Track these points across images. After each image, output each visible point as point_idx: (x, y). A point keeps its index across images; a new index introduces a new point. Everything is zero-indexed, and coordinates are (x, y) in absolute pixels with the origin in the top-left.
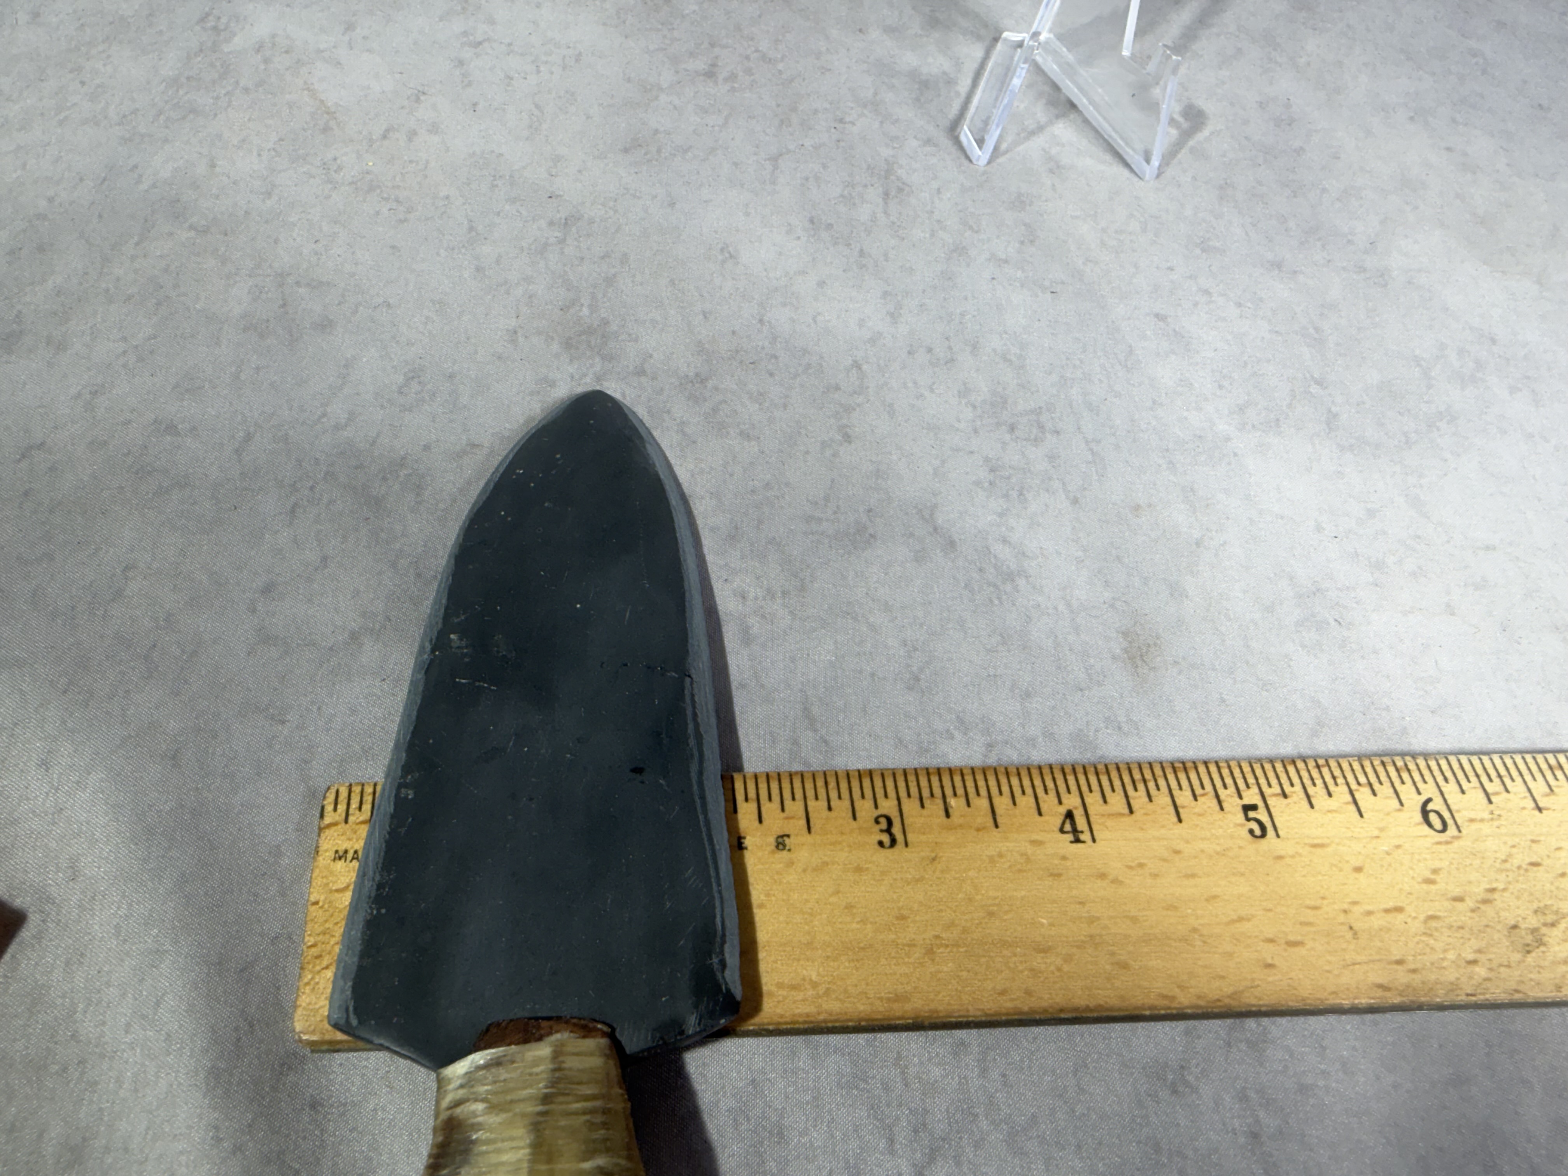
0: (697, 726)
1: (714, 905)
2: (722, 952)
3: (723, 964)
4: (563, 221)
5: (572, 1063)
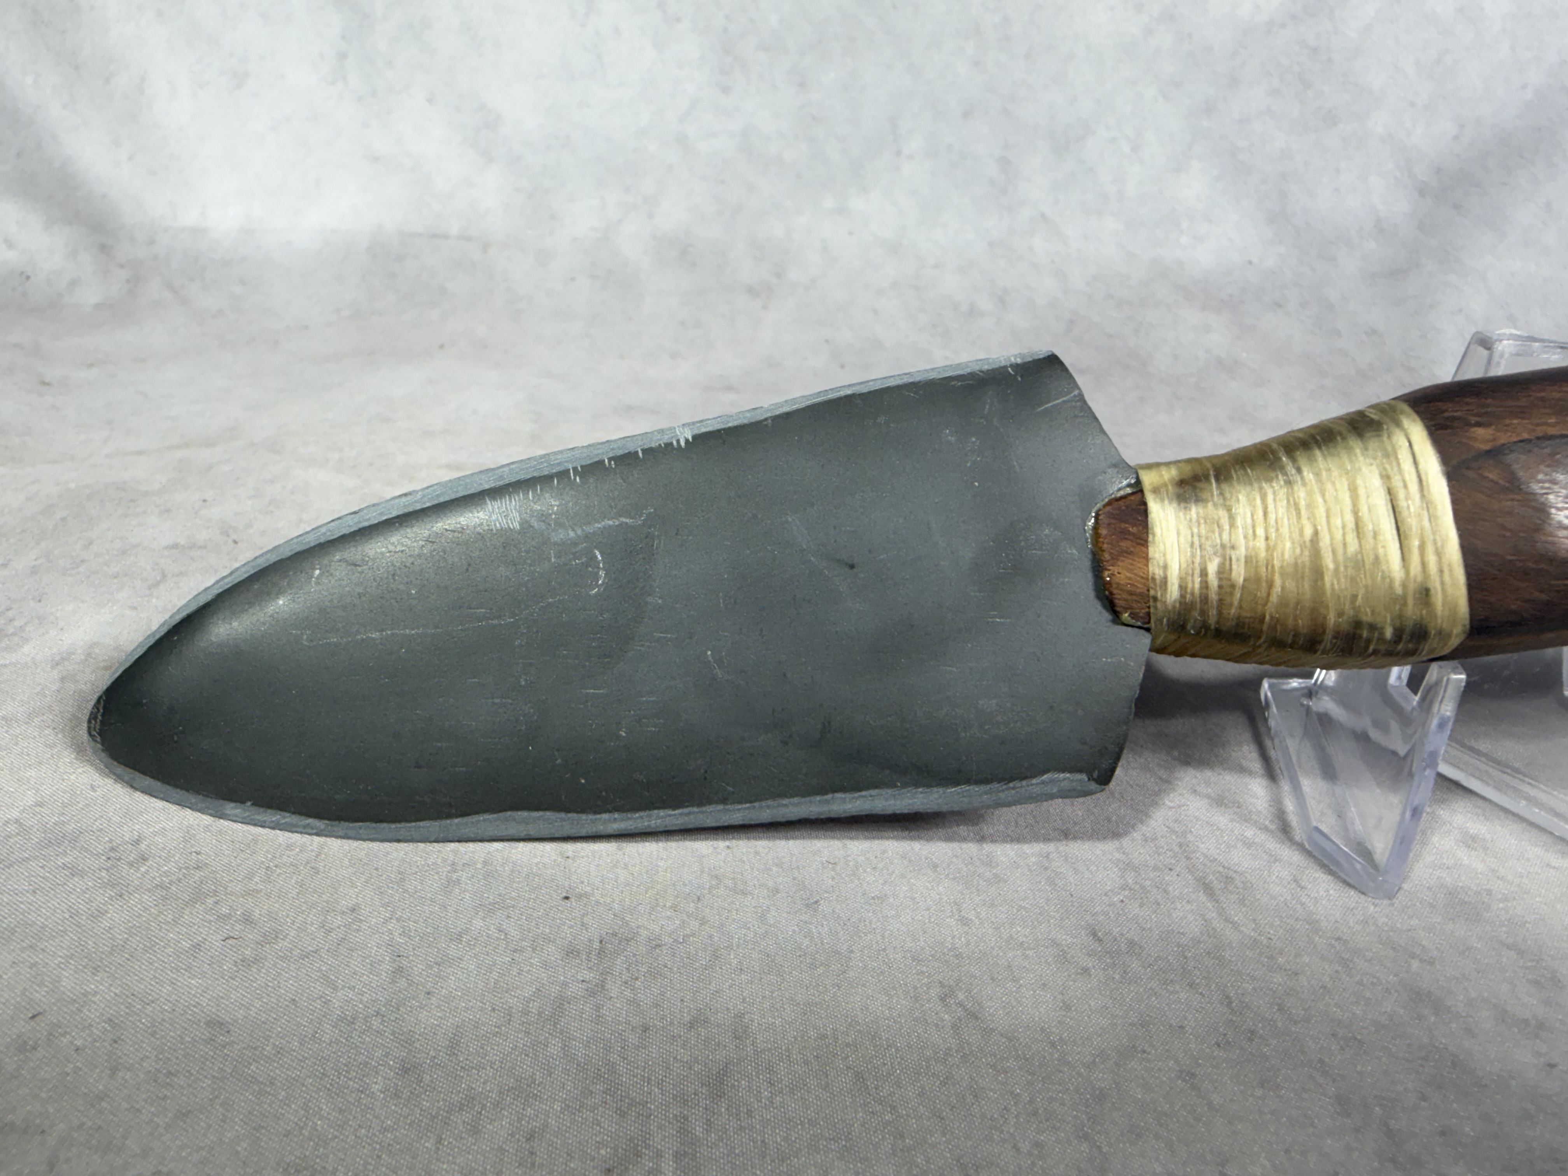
4: (596, 945)
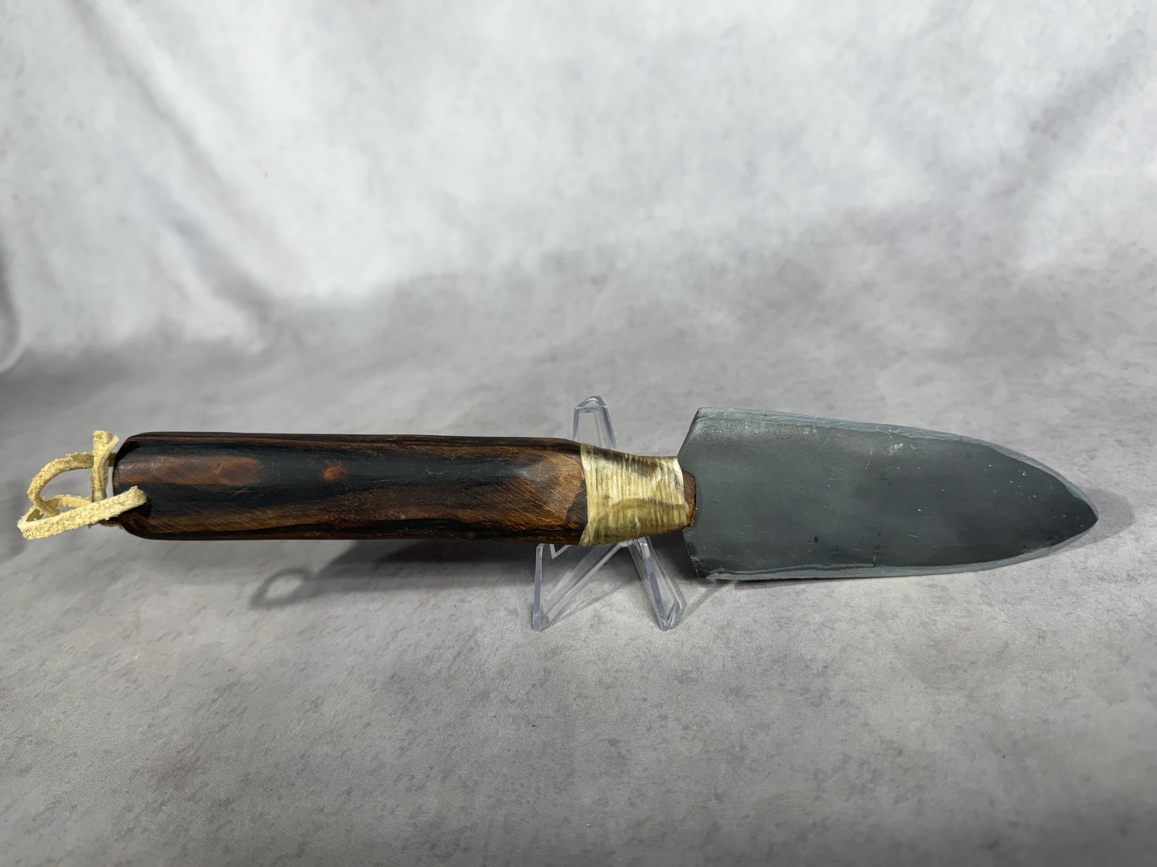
0: (844, 568)
1: (748, 571)
2: (726, 572)
3: (721, 573)
5: (676, 513)
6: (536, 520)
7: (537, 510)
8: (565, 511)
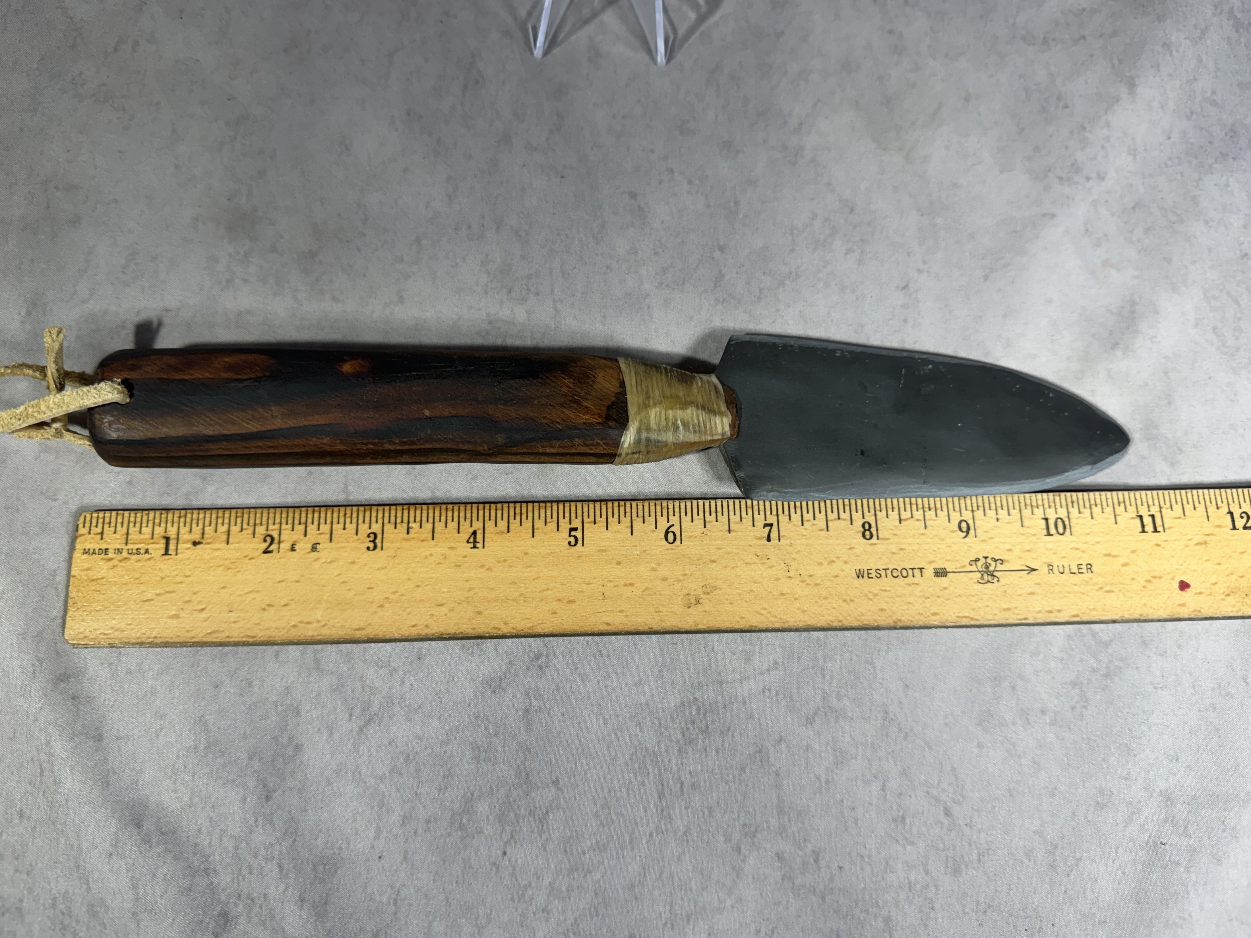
6: (573, 417)
7: (575, 406)
8: (604, 409)
